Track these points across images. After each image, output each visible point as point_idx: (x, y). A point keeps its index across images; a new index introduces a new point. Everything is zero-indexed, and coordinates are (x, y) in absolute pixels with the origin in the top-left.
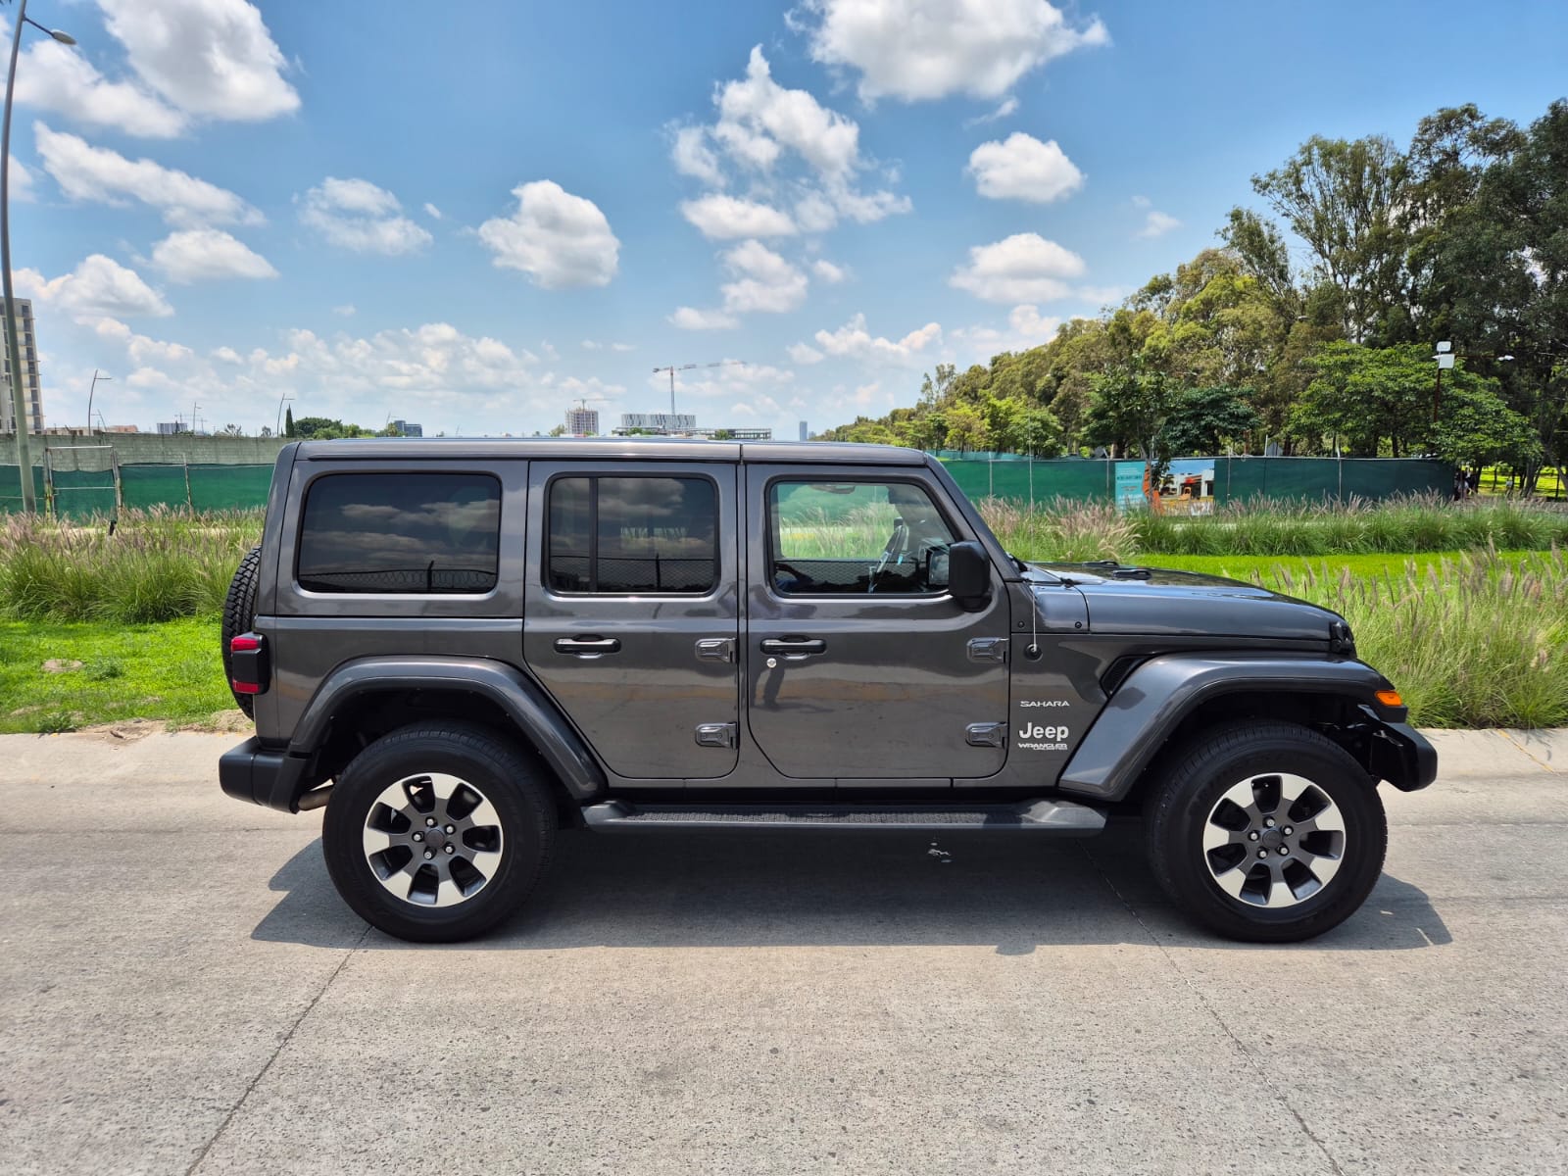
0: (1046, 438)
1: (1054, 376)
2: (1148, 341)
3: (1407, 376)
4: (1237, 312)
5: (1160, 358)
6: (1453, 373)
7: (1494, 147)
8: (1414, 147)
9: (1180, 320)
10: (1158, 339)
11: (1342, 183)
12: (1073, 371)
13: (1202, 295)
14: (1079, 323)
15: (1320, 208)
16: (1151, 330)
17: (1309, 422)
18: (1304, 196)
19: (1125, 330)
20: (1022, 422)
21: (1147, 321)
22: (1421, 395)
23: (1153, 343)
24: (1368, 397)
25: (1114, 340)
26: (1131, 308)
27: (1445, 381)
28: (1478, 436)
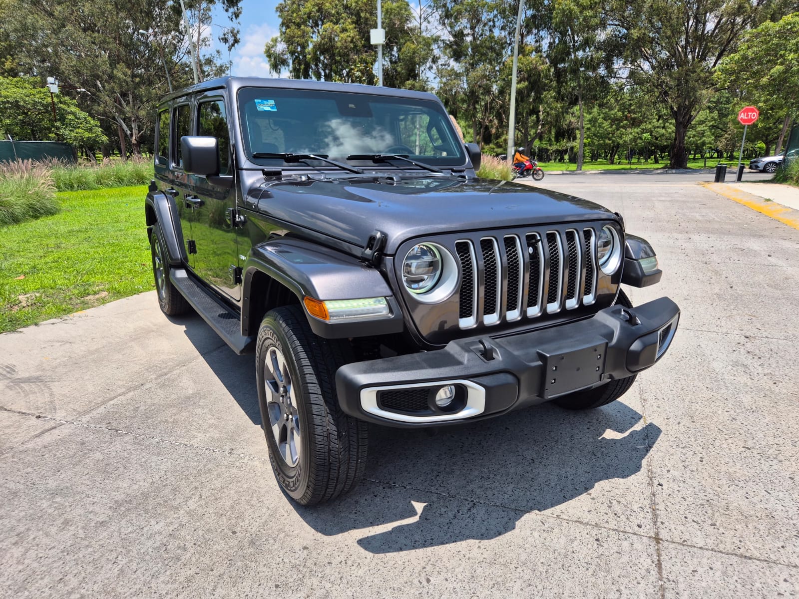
3: (34, 95)
6: (58, 96)
22: (46, 106)
24: (16, 105)
27: (55, 100)
28: (80, 131)
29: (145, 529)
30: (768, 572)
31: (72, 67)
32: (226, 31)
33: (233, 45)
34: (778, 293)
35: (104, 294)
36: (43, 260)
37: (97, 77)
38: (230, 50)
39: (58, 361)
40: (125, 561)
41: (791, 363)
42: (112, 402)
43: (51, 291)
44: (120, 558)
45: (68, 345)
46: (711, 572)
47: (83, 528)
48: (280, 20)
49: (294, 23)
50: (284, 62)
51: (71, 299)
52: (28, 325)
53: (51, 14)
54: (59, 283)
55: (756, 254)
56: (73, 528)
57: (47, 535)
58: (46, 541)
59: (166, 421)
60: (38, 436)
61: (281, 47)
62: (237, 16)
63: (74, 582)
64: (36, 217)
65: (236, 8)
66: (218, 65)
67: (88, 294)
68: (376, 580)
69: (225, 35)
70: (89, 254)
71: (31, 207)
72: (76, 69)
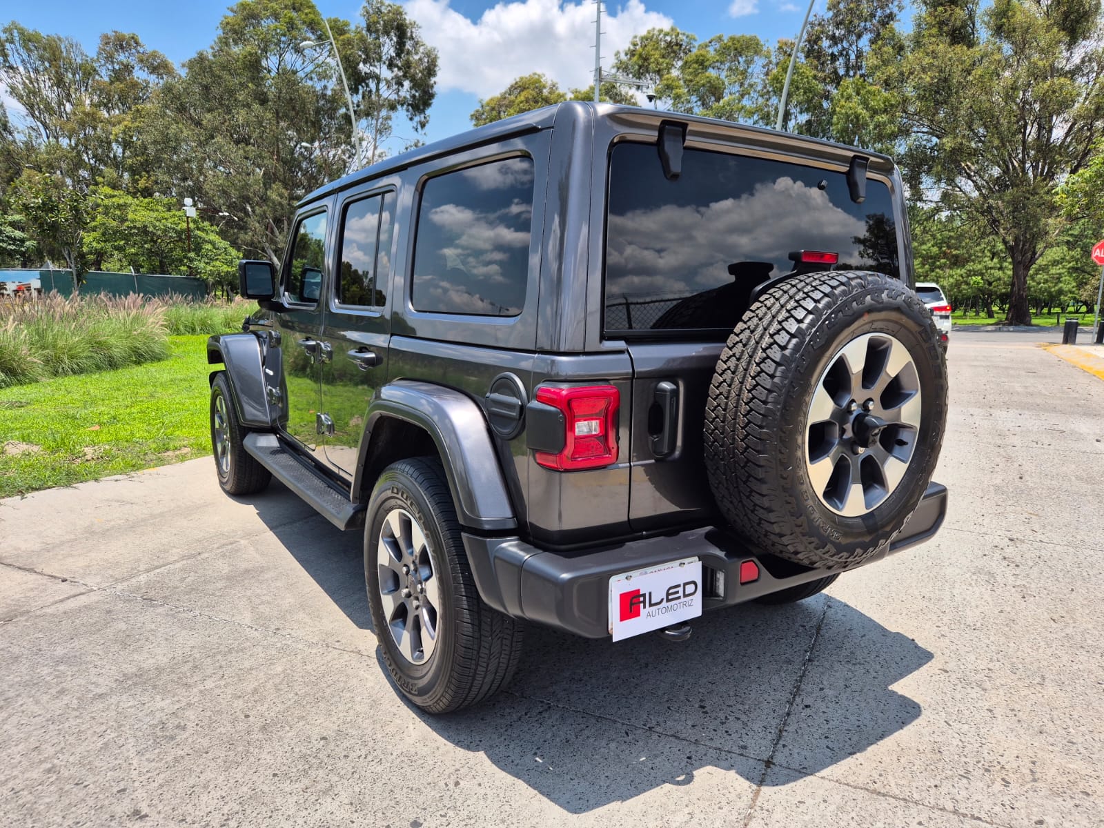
3: (166, 219)
6: (195, 221)
7: (154, 70)
8: (99, 53)
11: (42, 65)
15: (27, 82)
17: (99, 246)
22: (179, 233)
24: (144, 231)
27: (192, 225)
28: (218, 263)
29: (147, 705)
30: (900, 813)
31: (218, 186)
32: (409, 144)
34: (1086, 488)
35: (185, 450)
36: (128, 410)
37: (247, 199)
39: (112, 523)
40: (113, 735)
41: (1060, 575)
42: (158, 570)
43: (125, 443)
44: (109, 731)
45: (128, 506)
46: (823, 805)
47: (78, 698)
51: (145, 454)
52: (86, 481)
53: (198, 123)
54: (138, 435)
55: (1080, 437)
56: (68, 697)
57: (37, 702)
58: (35, 709)
59: (213, 594)
60: (62, 601)
62: (423, 125)
63: (50, 751)
64: (138, 363)
65: (422, 116)
67: (167, 450)
68: (394, 778)
69: (407, 148)
70: (184, 405)
71: (135, 351)
72: (223, 189)
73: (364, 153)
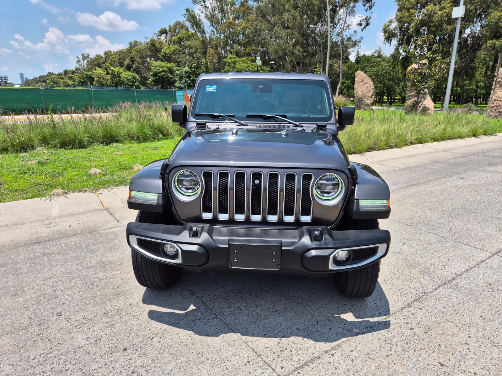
0: (135, 82)
1: (131, 60)
2: (163, 50)
4: (189, 43)
5: (167, 56)
6: (260, 67)
9: (172, 44)
10: (166, 49)
11: (217, 4)
12: (137, 59)
13: (178, 36)
14: (136, 42)
15: (211, 12)
16: (163, 46)
18: (206, 7)
19: (154, 45)
20: (126, 76)
21: (161, 43)
23: (165, 51)
25: (151, 49)
26: (155, 38)
27: (259, 69)
31: (274, 49)
32: (362, 18)
33: (365, 27)
37: (286, 54)
38: (362, 31)
48: (397, 7)
49: (406, 8)
50: (394, 35)
53: (269, 22)
60: (110, 228)
61: (394, 25)
62: (371, 8)
65: (371, 3)
66: (354, 40)
69: (361, 21)
72: (276, 51)
73: (341, 26)
